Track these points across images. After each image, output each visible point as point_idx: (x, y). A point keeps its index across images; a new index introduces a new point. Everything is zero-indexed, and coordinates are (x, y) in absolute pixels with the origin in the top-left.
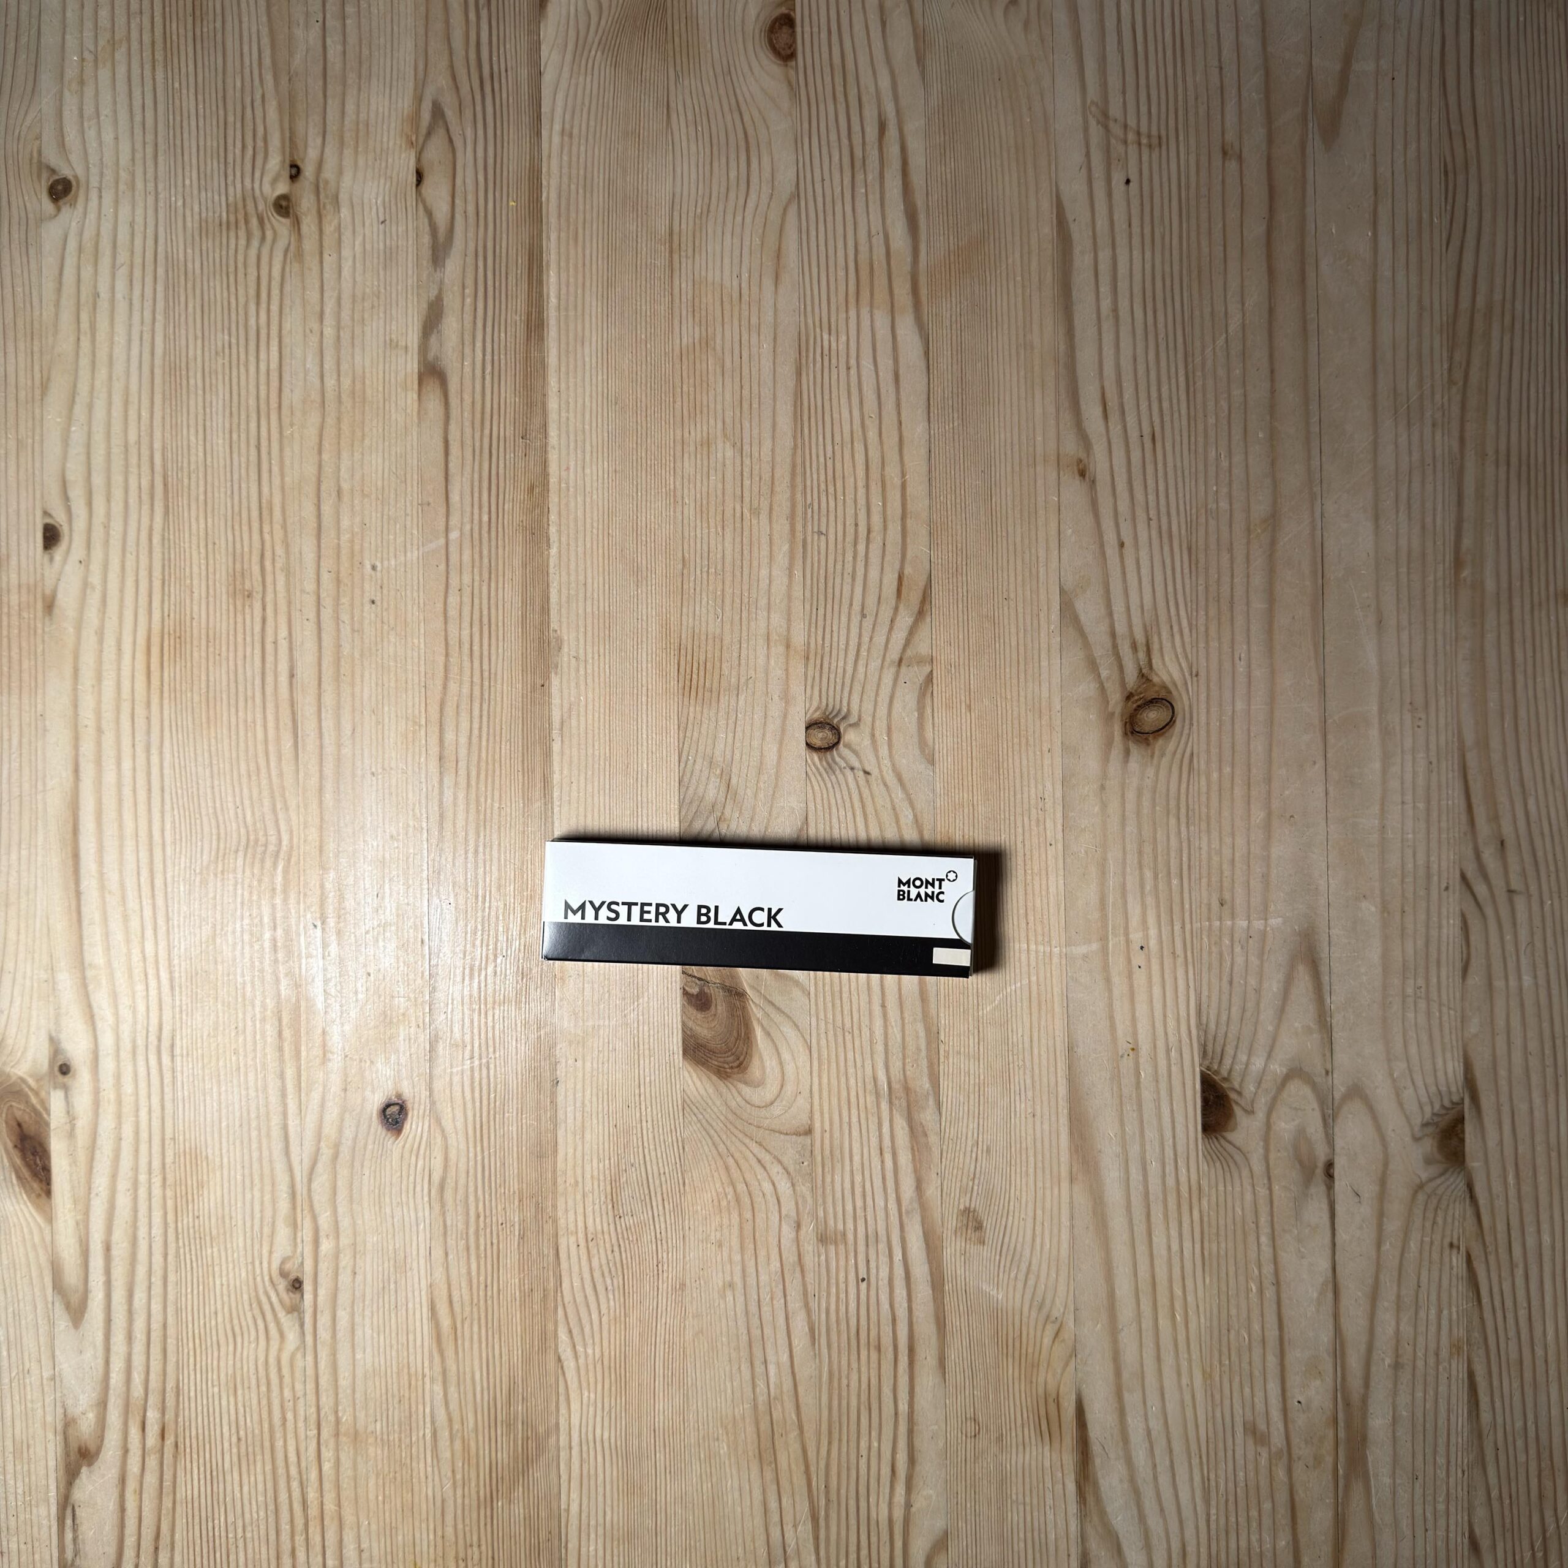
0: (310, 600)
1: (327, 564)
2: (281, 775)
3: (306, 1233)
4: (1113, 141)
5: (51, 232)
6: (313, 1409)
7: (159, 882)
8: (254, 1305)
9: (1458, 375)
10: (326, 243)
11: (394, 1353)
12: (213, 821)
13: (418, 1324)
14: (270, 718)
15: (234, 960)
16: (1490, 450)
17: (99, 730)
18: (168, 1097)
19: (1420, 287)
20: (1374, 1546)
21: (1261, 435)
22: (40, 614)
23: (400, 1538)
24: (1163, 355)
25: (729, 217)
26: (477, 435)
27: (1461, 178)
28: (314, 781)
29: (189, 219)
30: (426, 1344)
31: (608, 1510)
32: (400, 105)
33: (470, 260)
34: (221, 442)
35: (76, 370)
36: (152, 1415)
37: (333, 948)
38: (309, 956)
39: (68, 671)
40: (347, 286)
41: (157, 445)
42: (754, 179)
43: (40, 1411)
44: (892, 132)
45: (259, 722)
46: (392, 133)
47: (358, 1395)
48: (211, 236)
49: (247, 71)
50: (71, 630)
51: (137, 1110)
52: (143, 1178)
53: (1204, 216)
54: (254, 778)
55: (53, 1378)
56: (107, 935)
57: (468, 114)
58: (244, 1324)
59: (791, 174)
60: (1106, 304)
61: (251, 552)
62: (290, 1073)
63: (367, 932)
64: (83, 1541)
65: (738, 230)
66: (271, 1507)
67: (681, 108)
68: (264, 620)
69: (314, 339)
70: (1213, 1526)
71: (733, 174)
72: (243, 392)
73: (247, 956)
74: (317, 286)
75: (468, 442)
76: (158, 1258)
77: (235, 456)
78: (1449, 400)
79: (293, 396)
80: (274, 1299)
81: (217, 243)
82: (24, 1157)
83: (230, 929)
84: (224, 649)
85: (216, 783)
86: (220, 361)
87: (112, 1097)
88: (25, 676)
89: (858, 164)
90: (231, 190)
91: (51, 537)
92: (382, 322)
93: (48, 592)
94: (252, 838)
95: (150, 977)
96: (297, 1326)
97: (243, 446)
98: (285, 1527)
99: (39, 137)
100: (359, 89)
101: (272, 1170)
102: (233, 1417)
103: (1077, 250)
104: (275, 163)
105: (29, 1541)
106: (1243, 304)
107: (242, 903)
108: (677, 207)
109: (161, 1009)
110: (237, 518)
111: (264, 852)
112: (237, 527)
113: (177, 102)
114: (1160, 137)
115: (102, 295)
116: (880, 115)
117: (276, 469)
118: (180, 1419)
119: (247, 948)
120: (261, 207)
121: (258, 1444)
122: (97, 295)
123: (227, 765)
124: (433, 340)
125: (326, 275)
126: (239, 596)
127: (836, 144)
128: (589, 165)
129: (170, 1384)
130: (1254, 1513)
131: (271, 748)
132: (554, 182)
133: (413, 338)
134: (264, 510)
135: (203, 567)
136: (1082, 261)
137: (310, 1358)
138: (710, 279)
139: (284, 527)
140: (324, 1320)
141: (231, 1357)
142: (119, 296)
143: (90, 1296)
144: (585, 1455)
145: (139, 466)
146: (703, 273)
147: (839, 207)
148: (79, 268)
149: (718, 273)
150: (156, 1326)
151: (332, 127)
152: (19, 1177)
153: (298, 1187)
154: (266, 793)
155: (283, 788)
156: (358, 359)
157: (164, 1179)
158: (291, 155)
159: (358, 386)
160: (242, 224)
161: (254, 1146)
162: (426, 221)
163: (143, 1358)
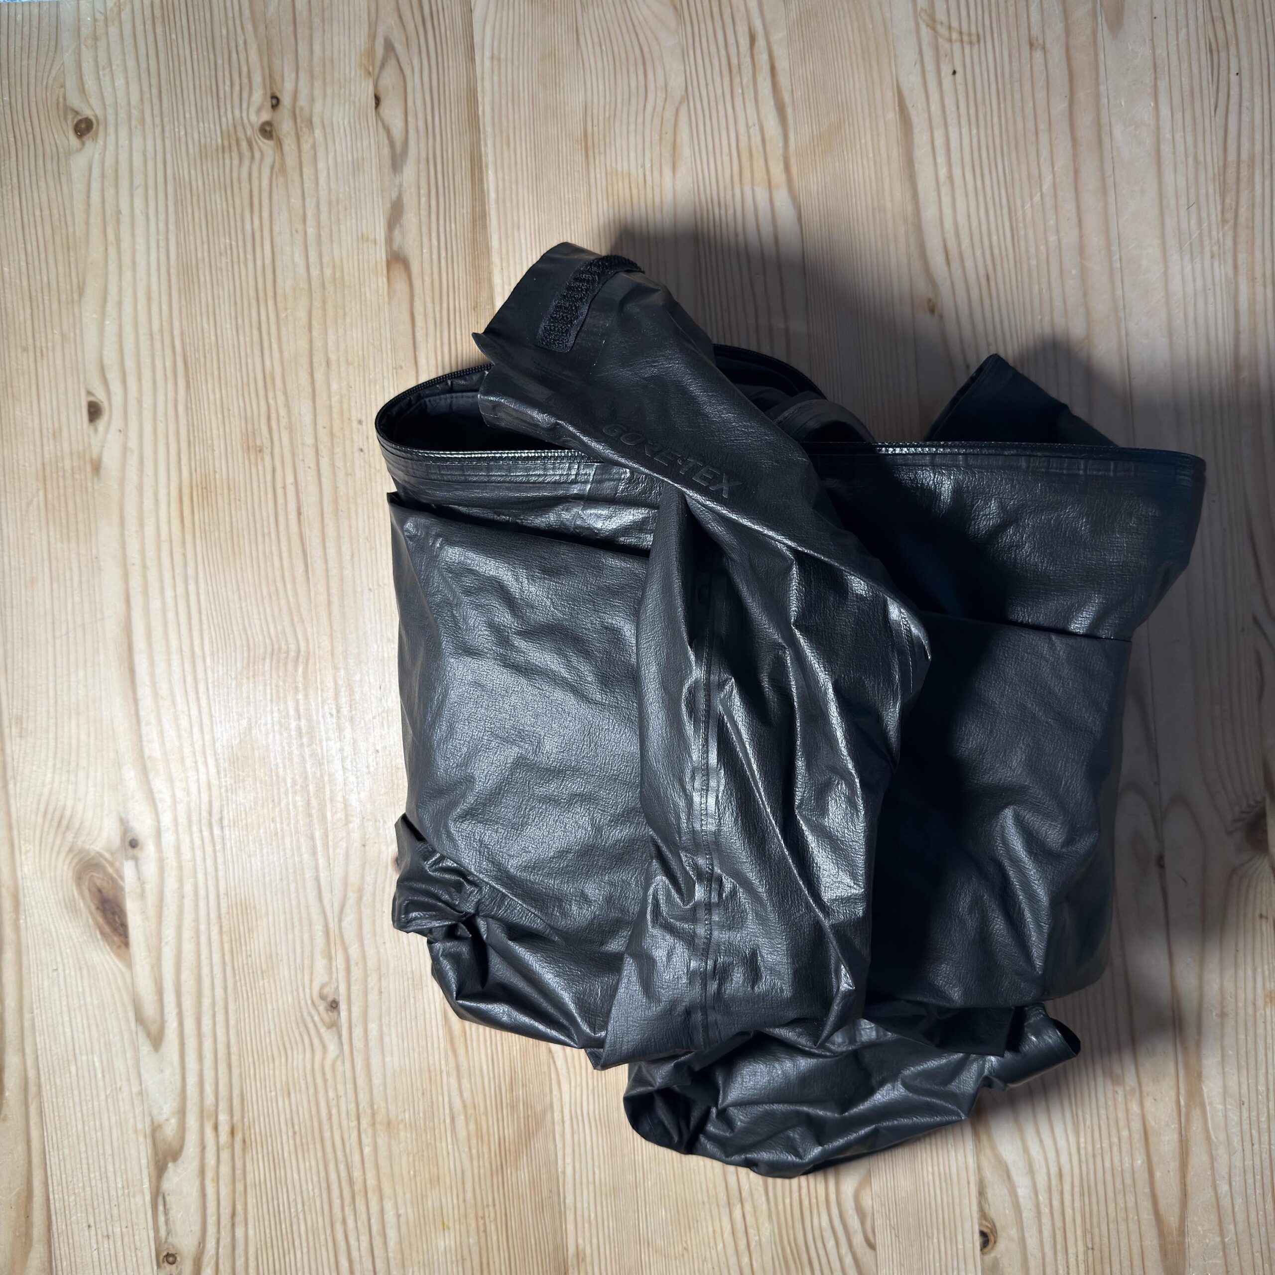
0: (310, 452)
1: (322, 421)
2: (296, 595)
3: (339, 962)
4: (940, 40)
5: (79, 163)
6: (352, 1106)
7: (202, 688)
8: (301, 1025)
9: (1230, 215)
10: (306, 158)
11: (416, 1055)
12: (243, 636)
13: (434, 1029)
14: (284, 548)
15: (268, 745)
16: (1258, 274)
17: (145, 567)
18: (220, 860)
19: (1196, 146)
20: (1212, 1159)
21: (1074, 272)
22: (89, 475)
23: (430, 1203)
24: (991, 213)
25: (632, 119)
26: (437, 308)
27: (1223, 54)
28: (323, 598)
29: (190, 146)
30: (442, 1046)
31: (596, 1170)
32: (358, 42)
33: (423, 166)
34: (228, 326)
35: (107, 275)
36: (223, 1118)
37: (348, 732)
38: (328, 739)
39: (115, 519)
40: (323, 194)
41: (177, 332)
42: (651, 87)
43: (131, 1121)
44: (761, 42)
45: (276, 553)
46: (353, 65)
47: (389, 1091)
48: (209, 159)
49: (230, 22)
50: (116, 487)
51: (195, 872)
52: (203, 927)
53: (1017, 96)
54: (274, 598)
55: (140, 1093)
56: (161, 733)
57: (414, 47)
58: (293, 1040)
59: (681, 80)
60: (943, 172)
61: (259, 415)
62: (318, 834)
63: (374, 718)
64: (174, 1221)
65: (640, 128)
66: (324, 1185)
67: (588, 33)
68: (274, 470)
69: (299, 239)
70: (1083, 1152)
71: (633, 84)
72: (244, 285)
73: (278, 742)
74: (299, 192)
75: (430, 315)
76: (219, 991)
77: (241, 338)
78: (1224, 235)
79: (286, 284)
80: (316, 1018)
81: (215, 163)
82: (105, 917)
83: (263, 721)
84: (242, 495)
85: (244, 604)
86: (224, 259)
87: (175, 864)
88: (81, 527)
89: (735, 69)
90: (224, 120)
91: (94, 411)
92: (354, 221)
93: (95, 456)
94: (276, 646)
95: (200, 763)
96: (336, 1039)
97: (247, 329)
98: (337, 1202)
99: (63, 86)
100: (324, 31)
101: (309, 913)
102: (288, 1116)
103: (916, 130)
104: (258, 96)
105: (130, 1225)
106: (1053, 167)
107: (272, 701)
108: (589, 113)
109: (210, 789)
110: (246, 388)
111: (287, 658)
112: (246, 395)
113: (175, 50)
114: (978, 35)
115: (123, 212)
116: (750, 29)
117: (275, 346)
118: (246, 1120)
119: (278, 737)
120: (249, 132)
121: (309, 1135)
122: (119, 212)
123: (252, 590)
124: (397, 233)
125: (306, 185)
126: (252, 452)
127: (716, 56)
128: (516, 82)
129: (236, 1092)
130: (1115, 1140)
131: (287, 574)
132: (488, 99)
133: (380, 233)
134: (268, 380)
135: (221, 430)
136: (921, 138)
137: (348, 1065)
138: (619, 169)
139: (285, 393)
140: (358, 1032)
141: (283, 1068)
142: (137, 212)
143: (166, 1025)
144: (575, 1127)
145: (163, 349)
146: (614, 165)
147: (721, 107)
148: (103, 190)
149: (625, 165)
150: (221, 1047)
151: (303, 64)
152: (103, 934)
153: (331, 926)
154: (285, 610)
155: (299, 606)
156: (336, 252)
157: (221, 927)
158: (271, 88)
159: (338, 275)
160: (234, 148)
161: (293, 896)
162: (385, 136)
163: (212, 1073)
